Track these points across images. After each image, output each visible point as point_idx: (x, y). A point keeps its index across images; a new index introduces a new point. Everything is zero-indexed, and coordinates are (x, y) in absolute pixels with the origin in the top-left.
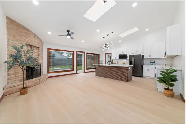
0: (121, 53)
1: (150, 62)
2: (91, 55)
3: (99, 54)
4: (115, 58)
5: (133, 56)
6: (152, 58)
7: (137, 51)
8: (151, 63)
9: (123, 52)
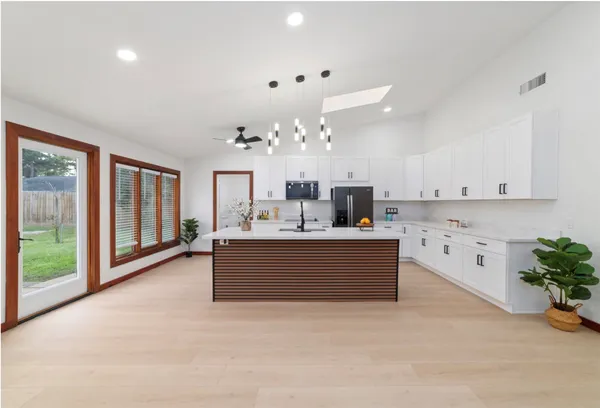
0: (295, 178)
1: (387, 213)
2: (138, 175)
3: (177, 173)
4: (270, 194)
5: (350, 190)
6: (391, 198)
7: (350, 175)
8: (389, 215)
9: (302, 174)
